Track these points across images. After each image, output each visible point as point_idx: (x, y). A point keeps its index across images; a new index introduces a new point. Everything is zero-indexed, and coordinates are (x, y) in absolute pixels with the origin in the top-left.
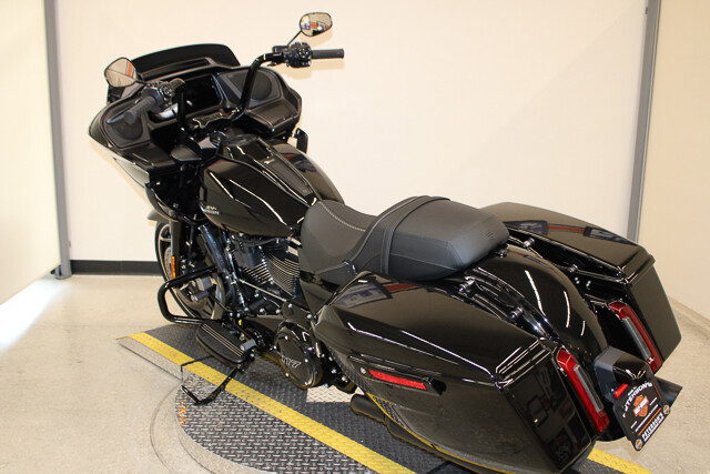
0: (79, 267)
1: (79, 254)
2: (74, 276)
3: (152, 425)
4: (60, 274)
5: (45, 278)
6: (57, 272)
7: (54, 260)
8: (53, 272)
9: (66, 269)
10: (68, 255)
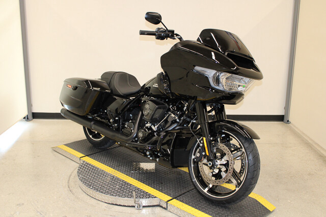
0: (36, 116)
1: (36, 110)
2: (34, 120)
3: (69, 180)
4: (28, 119)
5: (21, 120)
6: (26, 118)
7: (25, 113)
8: (24, 118)
9: (30, 117)
10: (31, 111)
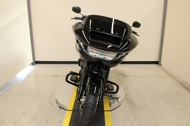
0: (37, 63)
1: (37, 60)
2: (36, 64)
3: (51, 98)
4: (33, 64)
5: (30, 65)
7: (32, 61)
8: (32, 64)
9: (34, 63)
10: (35, 60)
